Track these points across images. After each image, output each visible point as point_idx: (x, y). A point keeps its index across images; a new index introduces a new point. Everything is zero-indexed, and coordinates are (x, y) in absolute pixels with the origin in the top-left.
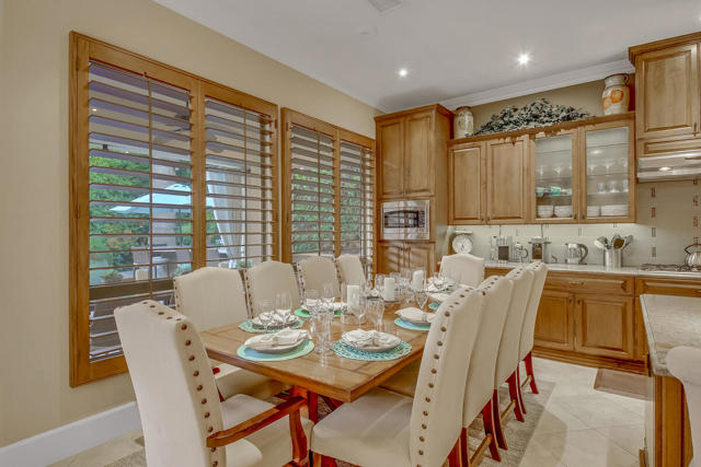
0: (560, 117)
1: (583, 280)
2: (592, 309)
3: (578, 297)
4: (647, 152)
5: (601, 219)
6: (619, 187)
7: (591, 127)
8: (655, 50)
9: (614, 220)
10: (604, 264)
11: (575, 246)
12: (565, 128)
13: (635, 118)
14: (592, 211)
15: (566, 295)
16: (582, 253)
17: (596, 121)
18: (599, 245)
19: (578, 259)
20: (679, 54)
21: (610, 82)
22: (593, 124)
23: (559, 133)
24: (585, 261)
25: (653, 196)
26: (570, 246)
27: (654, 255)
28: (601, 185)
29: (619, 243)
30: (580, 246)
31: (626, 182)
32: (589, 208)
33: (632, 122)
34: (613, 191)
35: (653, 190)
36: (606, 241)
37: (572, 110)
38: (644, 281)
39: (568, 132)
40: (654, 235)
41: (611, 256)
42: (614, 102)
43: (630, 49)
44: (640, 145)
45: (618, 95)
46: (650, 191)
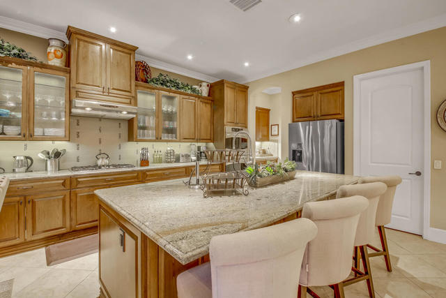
0: (12, 53)
1: (32, 184)
2: (40, 205)
3: (29, 198)
4: (77, 96)
5: (44, 138)
6: (59, 117)
7: (38, 69)
8: (84, 35)
9: (53, 139)
10: (46, 170)
11: (22, 158)
12: (17, 64)
13: (70, 73)
14: (38, 131)
15: (18, 198)
16: (28, 163)
17: (43, 66)
18: (41, 156)
19: (24, 169)
20: (96, 44)
21: (53, 43)
22: (41, 68)
23: (10, 65)
24: (30, 169)
25: (78, 125)
26: (17, 158)
27: (78, 161)
28: (45, 113)
29: (58, 155)
30: (27, 158)
31: (63, 114)
32: (36, 130)
33: (68, 75)
34: (54, 119)
35: (78, 121)
36: (48, 153)
37: (23, 51)
38: (77, 178)
39: (18, 66)
40: (78, 149)
41: (51, 164)
42: (56, 57)
43: (69, 27)
44: (73, 91)
45: (59, 54)
46: (76, 121)
